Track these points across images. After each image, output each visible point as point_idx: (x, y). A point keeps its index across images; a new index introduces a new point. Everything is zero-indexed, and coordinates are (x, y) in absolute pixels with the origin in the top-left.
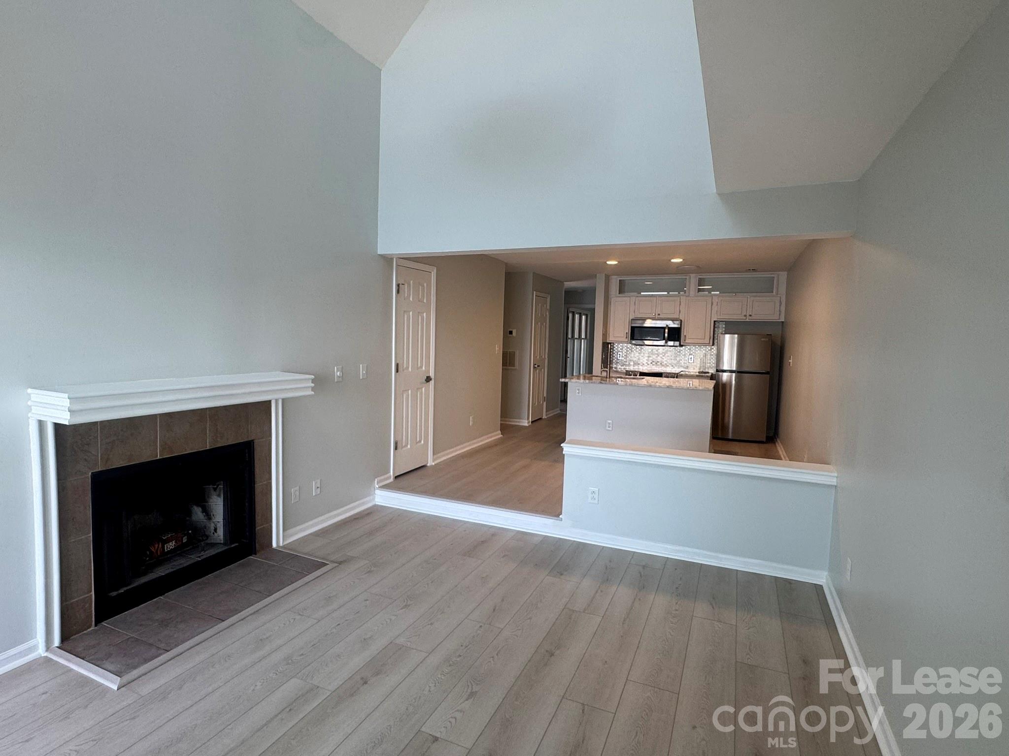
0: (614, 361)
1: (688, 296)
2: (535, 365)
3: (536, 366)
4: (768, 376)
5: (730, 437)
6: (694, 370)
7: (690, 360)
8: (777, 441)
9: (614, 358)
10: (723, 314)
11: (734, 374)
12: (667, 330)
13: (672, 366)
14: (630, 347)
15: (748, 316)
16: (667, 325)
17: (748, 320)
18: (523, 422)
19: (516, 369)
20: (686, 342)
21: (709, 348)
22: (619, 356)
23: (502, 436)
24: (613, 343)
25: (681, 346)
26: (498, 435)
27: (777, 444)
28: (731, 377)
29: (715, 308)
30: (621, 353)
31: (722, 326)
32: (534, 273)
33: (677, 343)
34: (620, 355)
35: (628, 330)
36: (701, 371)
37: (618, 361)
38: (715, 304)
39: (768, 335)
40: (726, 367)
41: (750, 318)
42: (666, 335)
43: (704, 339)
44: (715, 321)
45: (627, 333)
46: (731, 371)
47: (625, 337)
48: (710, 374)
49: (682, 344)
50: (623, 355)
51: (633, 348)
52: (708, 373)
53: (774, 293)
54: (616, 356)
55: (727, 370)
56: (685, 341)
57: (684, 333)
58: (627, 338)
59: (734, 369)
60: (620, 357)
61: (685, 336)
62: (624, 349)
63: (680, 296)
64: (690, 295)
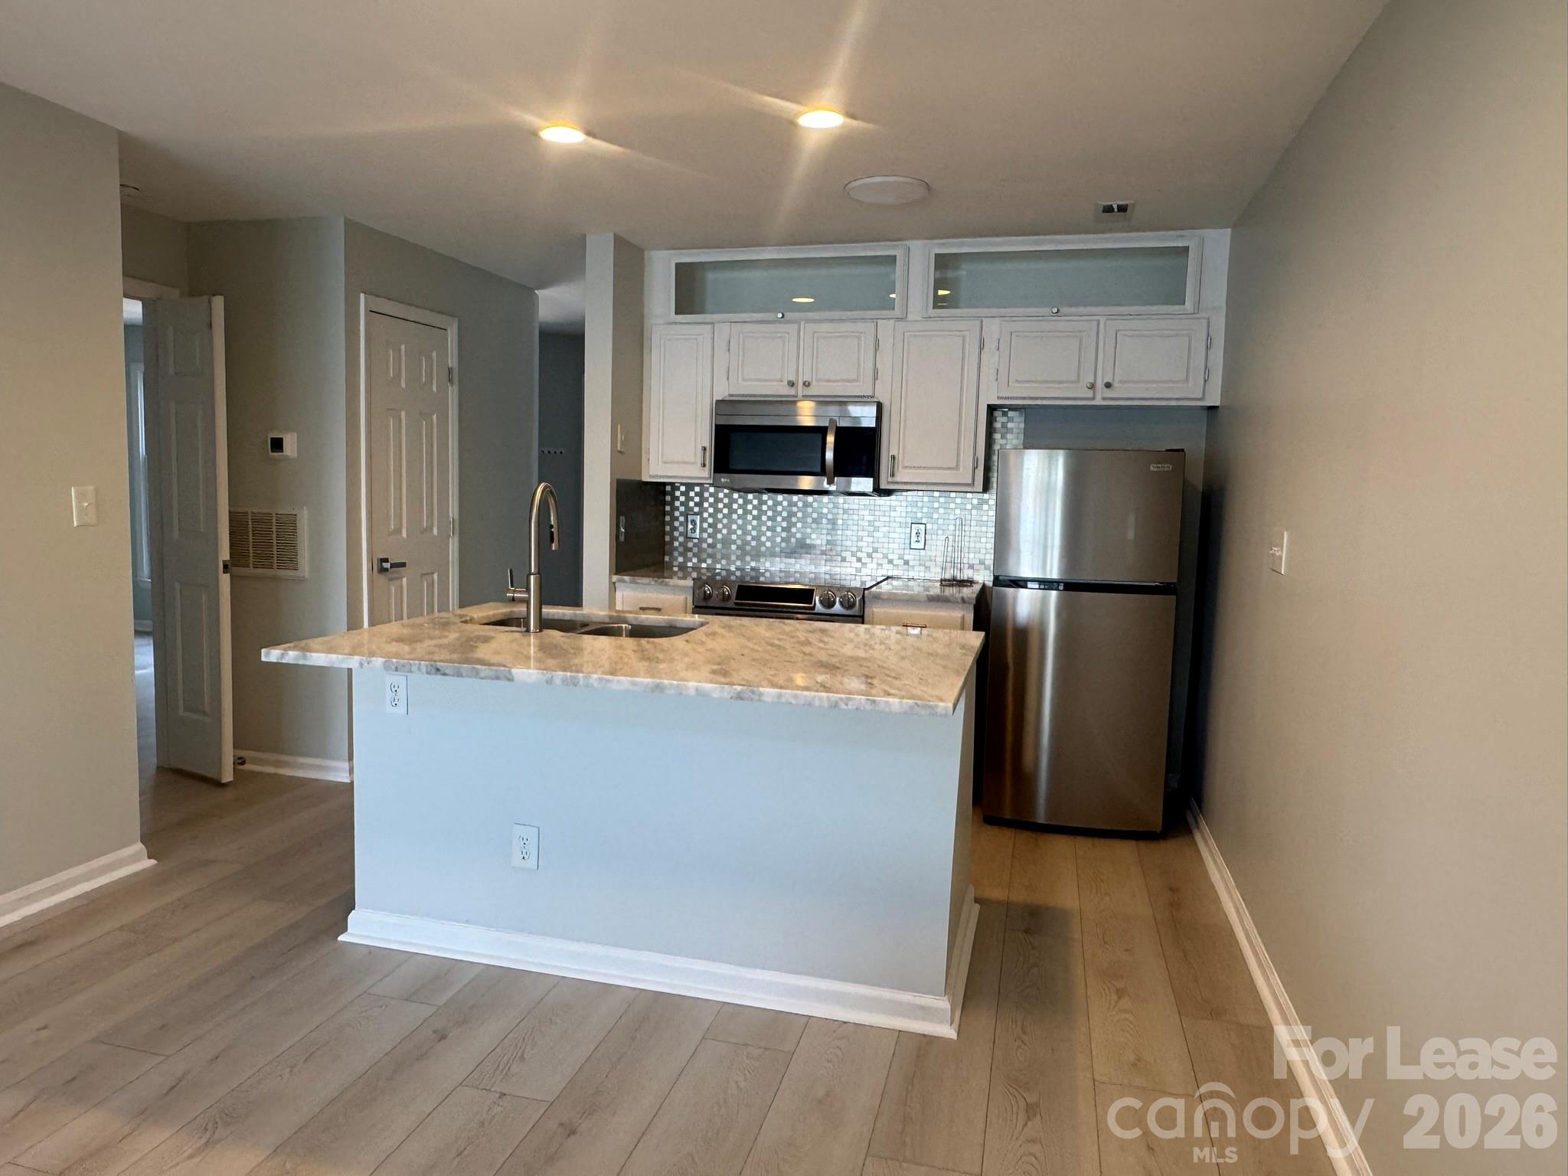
0: (676, 544)
1: (904, 320)
2: (386, 560)
3: (386, 565)
4: (1171, 600)
5: (1041, 817)
6: (926, 573)
7: (914, 538)
8: (1196, 820)
9: (676, 534)
10: (1017, 381)
11: (1053, 594)
12: (830, 439)
13: (859, 560)
14: (726, 495)
15: (1100, 385)
16: (832, 421)
17: (1098, 402)
19: (302, 580)
20: (898, 478)
21: (975, 501)
22: (690, 526)
23: (153, 862)
24: (672, 484)
25: (879, 491)
26: (133, 860)
27: (1198, 837)
28: (1044, 602)
29: (990, 360)
30: (698, 519)
31: (1013, 426)
32: (349, 223)
33: (864, 484)
34: (693, 522)
35: (705, 437)
36: (948, 576)
37: (690, 545)
38: (991, 345)
39: (1167, 450)
40: (1025, 571)
41: (1109, 393)
42: (829, 455)
43: (957, 468)
44: (992, 409)
45: (704, 449)
46: (1046, 584)
47: (699, 461)
48: (970, 593)
49: (883, 486)
50: (705, 525)
51: (736, 501)
52: (970, 583)
53: (1189, 305)
54: (681, 529)
55: (1033, 580)
56: (893, 475)
57: (889, 446)
58: (705, 465)
59: (1054, 574)
60: (694, 530)
61: (894, 457)
62: (706, 505)
63: (875, 320)
64: (910, 317)
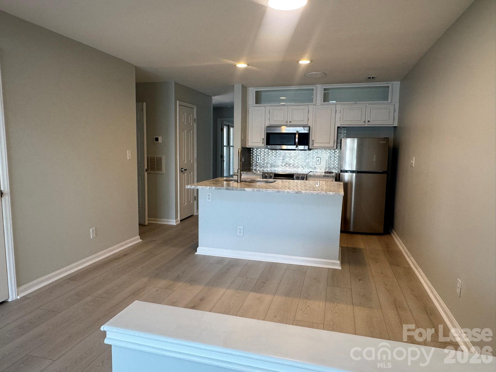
0: (254, 164)
1: (316, 105)
2: (182, 169)
4: (386, 175)
5: (352, 230)
6: (320, 170)
7: (317, 162)
8: (392, 231)
9: (254, 161)
10: (345, 121)
11: (354, 174)
12: (297, 136)
13: (303, 167)
14: (267, 151)
15: (366, 121)
16: (297, 131)
17: (366, 126)
18: (172, 222)
19: (163, 174)
20: (314, 146)
21: (333, 151)
22: (257, 159)
23: (141, 240)
24: (253, 148)
26: (137, 240)
27: (392, 234)
28: (352, 176)
29: (338, 116)
30: (259, 157)
31: (344, 132)
32: (176, 83)
33: (306, 147)
34: (258, 158)
35: (264, 136)
36: (327, 170)
37: (257, 164)
38: (338, 112)
39: (384, 138)
40: (347, 168)
41: (369, 123)
42: (297, 140)
43: (329, 143)
44: (338, 127)
45: (263, 139)
46: (352, 172)
47: (262, 142)
48: (334, 174)
49: (310, 148)
50: (262, 159)
51: (270, 152)
52: (333, 173)
53: (389, 101)
54: (255, 160)
55: (349, 171)
56: (313, 145)
57: (312, 137)
58: (263, 143)
59: (354, 169)
60: (258, 160)
61: (313, 140)
62: (262, 153)
63: (308, 105)
64: (317, 104)
